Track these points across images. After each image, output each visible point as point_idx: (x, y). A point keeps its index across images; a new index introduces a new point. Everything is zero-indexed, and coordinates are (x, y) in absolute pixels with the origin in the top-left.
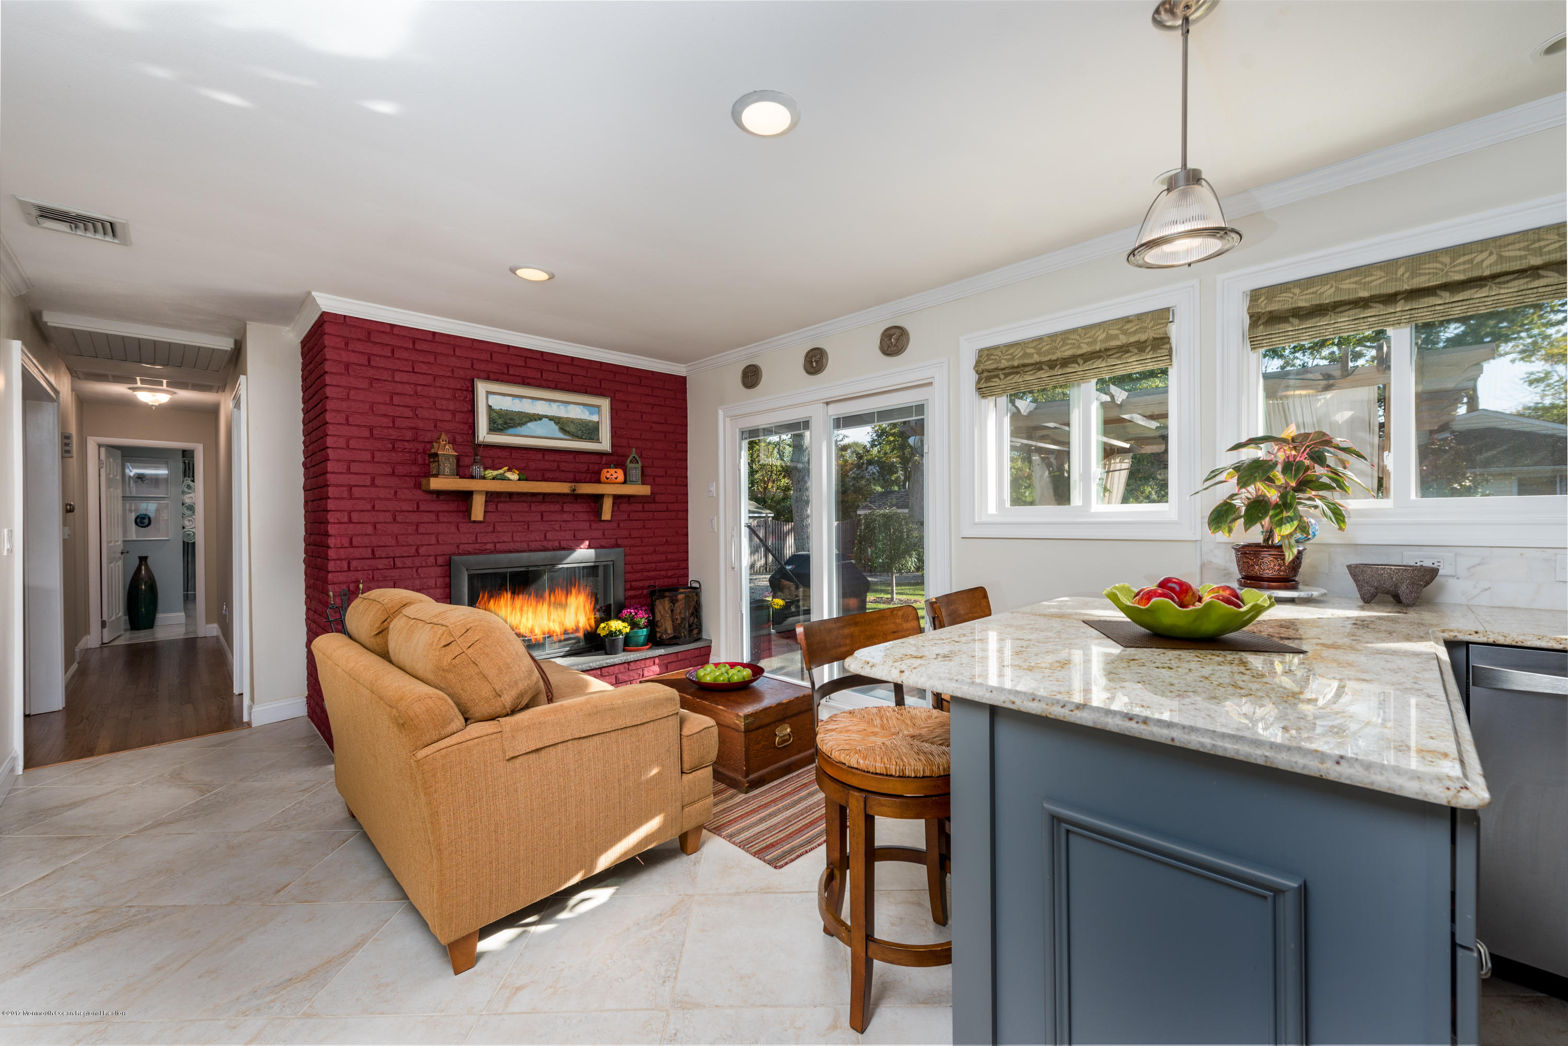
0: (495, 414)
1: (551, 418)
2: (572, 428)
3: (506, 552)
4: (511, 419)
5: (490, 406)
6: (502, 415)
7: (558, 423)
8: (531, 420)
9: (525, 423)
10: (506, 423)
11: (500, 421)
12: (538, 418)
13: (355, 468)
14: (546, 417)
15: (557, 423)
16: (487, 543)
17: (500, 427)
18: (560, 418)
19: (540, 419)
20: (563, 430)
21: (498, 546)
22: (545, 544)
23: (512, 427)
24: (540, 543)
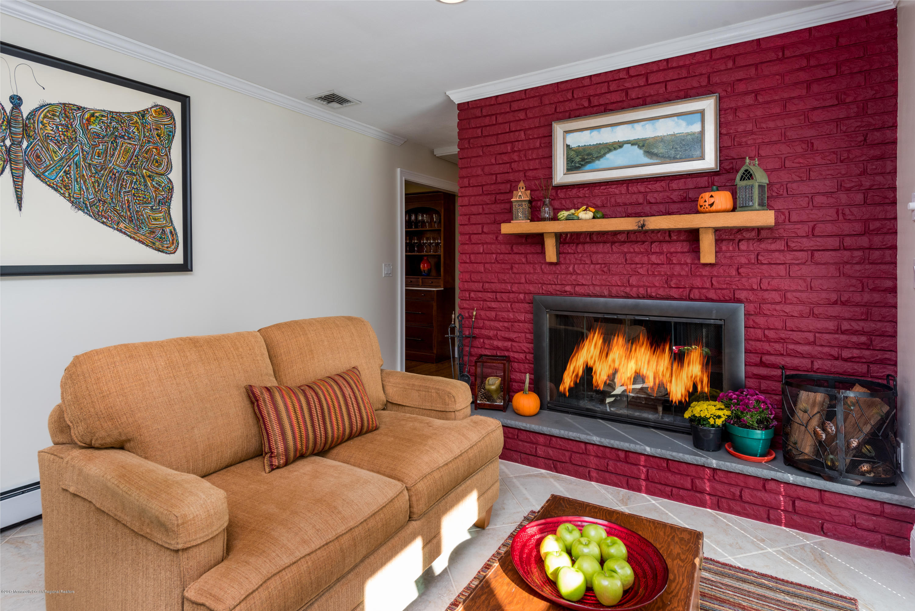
0: (573, 153)
1: (633, 143)
2: (661, 149)
3: (584, 295)
4: (589, 154)
5: (568, 146)
6: (579, 152)
7: (643, 146)
8: (610, 150)
9: (605, 154)
10: (583, 160)
11: (578, 159)
12: (619, 145)
13: (474, 219)
14: (628, 142)
15: (640, 147)
16: (566, 285)
17: (577, 165)
18: (645, 140)
19: (621, 147)
20: (649, 153)
21: (577, 289)
22: (628, 290)
23: (589, 162)
24: (622, 288)
